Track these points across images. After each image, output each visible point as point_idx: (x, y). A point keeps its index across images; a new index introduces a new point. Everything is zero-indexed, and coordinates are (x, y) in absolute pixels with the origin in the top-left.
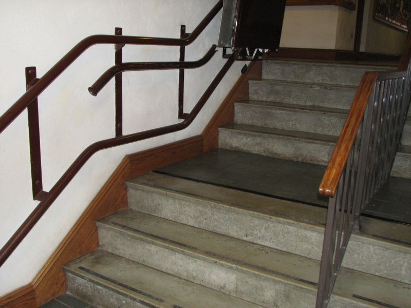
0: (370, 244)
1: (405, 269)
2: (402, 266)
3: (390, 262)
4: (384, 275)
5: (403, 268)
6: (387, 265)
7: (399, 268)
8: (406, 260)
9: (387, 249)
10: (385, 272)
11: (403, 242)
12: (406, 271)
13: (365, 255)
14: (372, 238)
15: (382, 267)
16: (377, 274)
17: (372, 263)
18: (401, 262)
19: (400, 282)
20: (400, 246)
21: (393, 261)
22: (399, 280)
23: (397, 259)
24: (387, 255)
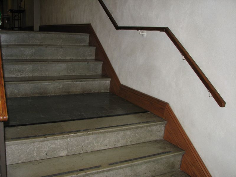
0: (11, 145)
1: (36, 152)
2: (33, 151)
3: (26, 151)
4: (25, 161)
5: (35, 152)
6: (25, 154)
7: (32, 153)
8: (35, 146)
9: (23, 144)
10: (25, 158)
11: (30, 137)
12: (36, 153)
13: (10, 153)
14: (12, 141)
15: (22, 157)
16: (20, 162)
17: (15, 156)
18: (33, 149)
19: (35, 161)
20: (31, 140)
21: (28, 151)
22: (33, 160)
23: (30, 148)
24: (23, 148)
